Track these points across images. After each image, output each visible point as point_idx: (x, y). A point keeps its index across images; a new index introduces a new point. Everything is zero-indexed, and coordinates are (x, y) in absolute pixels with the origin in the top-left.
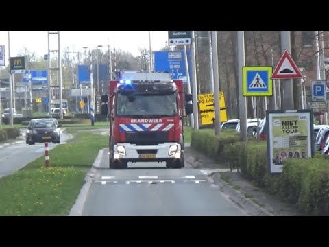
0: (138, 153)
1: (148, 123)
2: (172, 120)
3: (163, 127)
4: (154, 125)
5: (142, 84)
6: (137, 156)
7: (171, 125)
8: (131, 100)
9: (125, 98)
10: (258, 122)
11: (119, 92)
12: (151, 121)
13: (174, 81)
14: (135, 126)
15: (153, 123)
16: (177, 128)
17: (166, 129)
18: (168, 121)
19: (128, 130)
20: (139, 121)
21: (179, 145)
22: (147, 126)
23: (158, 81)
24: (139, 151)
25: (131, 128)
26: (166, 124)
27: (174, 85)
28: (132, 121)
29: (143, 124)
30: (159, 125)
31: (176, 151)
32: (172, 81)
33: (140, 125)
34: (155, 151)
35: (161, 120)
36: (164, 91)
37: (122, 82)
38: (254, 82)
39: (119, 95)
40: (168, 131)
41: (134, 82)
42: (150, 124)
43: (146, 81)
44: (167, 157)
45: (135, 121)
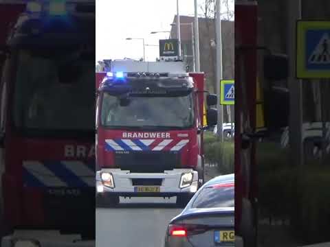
0: (133, 185)
1: (149, 138)
2: (186, 135)
3: (171, 145)
4: (158, 141)
5: (141, 78)
6: (131, 189)
7: (183, 143)
8: (124, 103)
9: (114, 100)
10: (324, 129)
11: (105, 90)
12: (153, 135)
13: (191, 75)
14: (129, 143)
15: (156, 138)
16: (194, 146)
17: (176, 148)
18: (180, 135)
19: (118, 148)
20: (135, 135)
21: (196, 172)
22: (147, 143)
23: (166, 75)
24: (135, 182)
25: (123, 145)
26: (176, 140)
27: (191, 80)
28: (124, 135)
29: (142, 141)
30: (166, 143)
31: (191, 183)
32: (188, 74)
33: (136, 141)
34: (158, 182)
35: (168, 135)
36: (175, 90)
37: (110, 74)
38: (318, 50)
39: (105, 95)
40: (179, 152)
41: (130, 75)
42: (152, 141)
43: (148, 74)
44: (178, 190)
45: (130, 135)
